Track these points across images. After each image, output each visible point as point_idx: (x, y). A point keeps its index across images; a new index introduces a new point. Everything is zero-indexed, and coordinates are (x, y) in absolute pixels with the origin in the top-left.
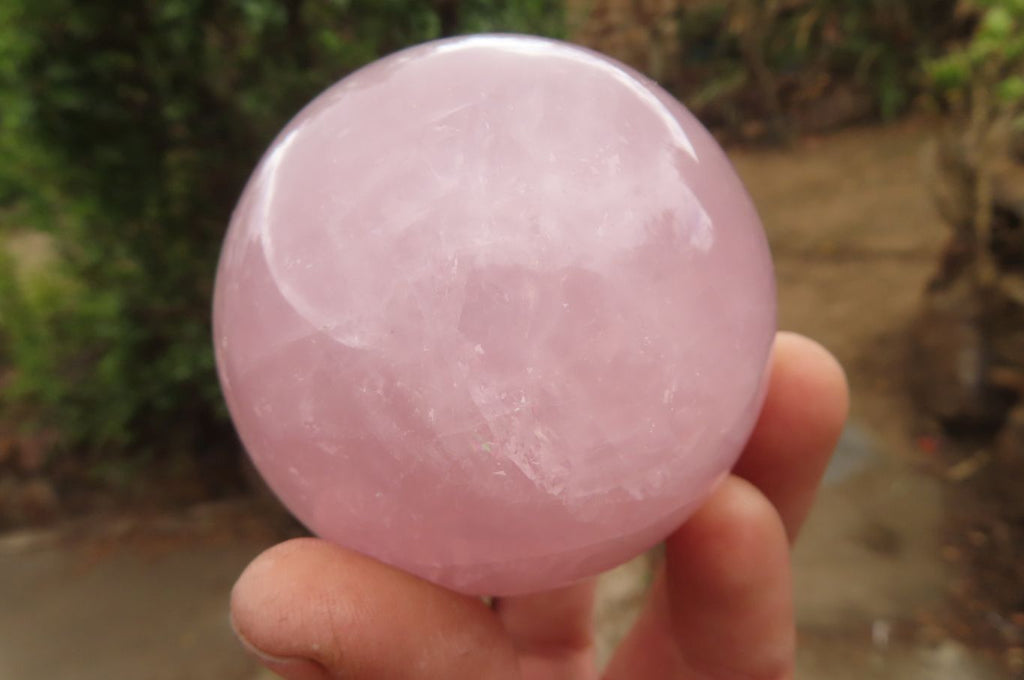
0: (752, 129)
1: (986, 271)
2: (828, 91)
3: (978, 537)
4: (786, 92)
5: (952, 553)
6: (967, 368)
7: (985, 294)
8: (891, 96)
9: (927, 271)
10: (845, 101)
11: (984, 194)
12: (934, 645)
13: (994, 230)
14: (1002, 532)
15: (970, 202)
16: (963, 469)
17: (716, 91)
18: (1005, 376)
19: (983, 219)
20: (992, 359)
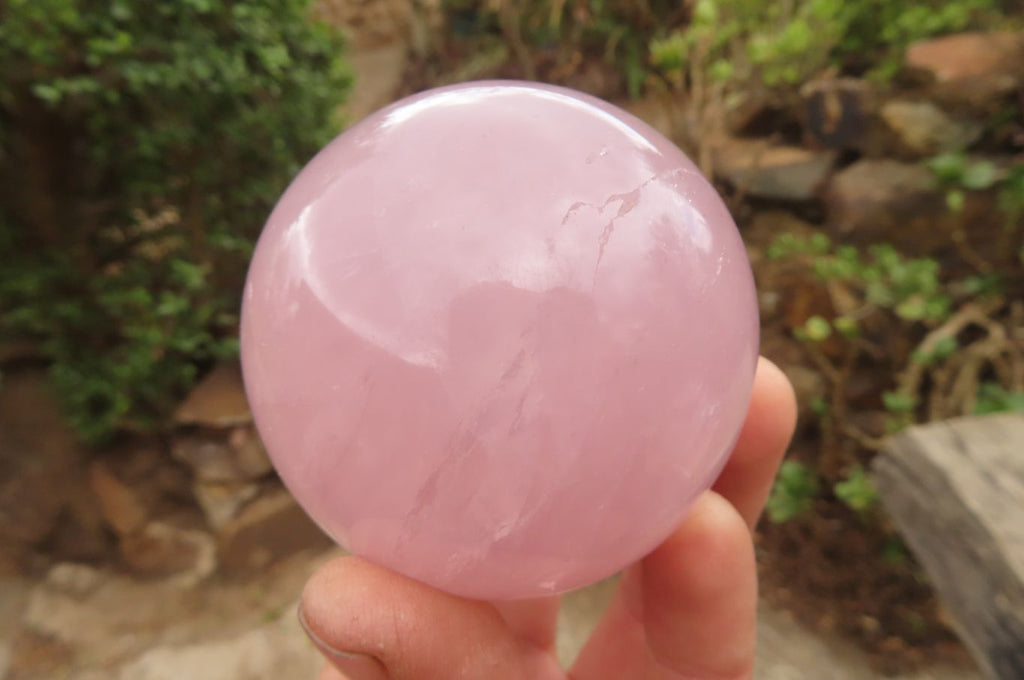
2: (582, 70)
4: (544, 68)
8: (635, 76)
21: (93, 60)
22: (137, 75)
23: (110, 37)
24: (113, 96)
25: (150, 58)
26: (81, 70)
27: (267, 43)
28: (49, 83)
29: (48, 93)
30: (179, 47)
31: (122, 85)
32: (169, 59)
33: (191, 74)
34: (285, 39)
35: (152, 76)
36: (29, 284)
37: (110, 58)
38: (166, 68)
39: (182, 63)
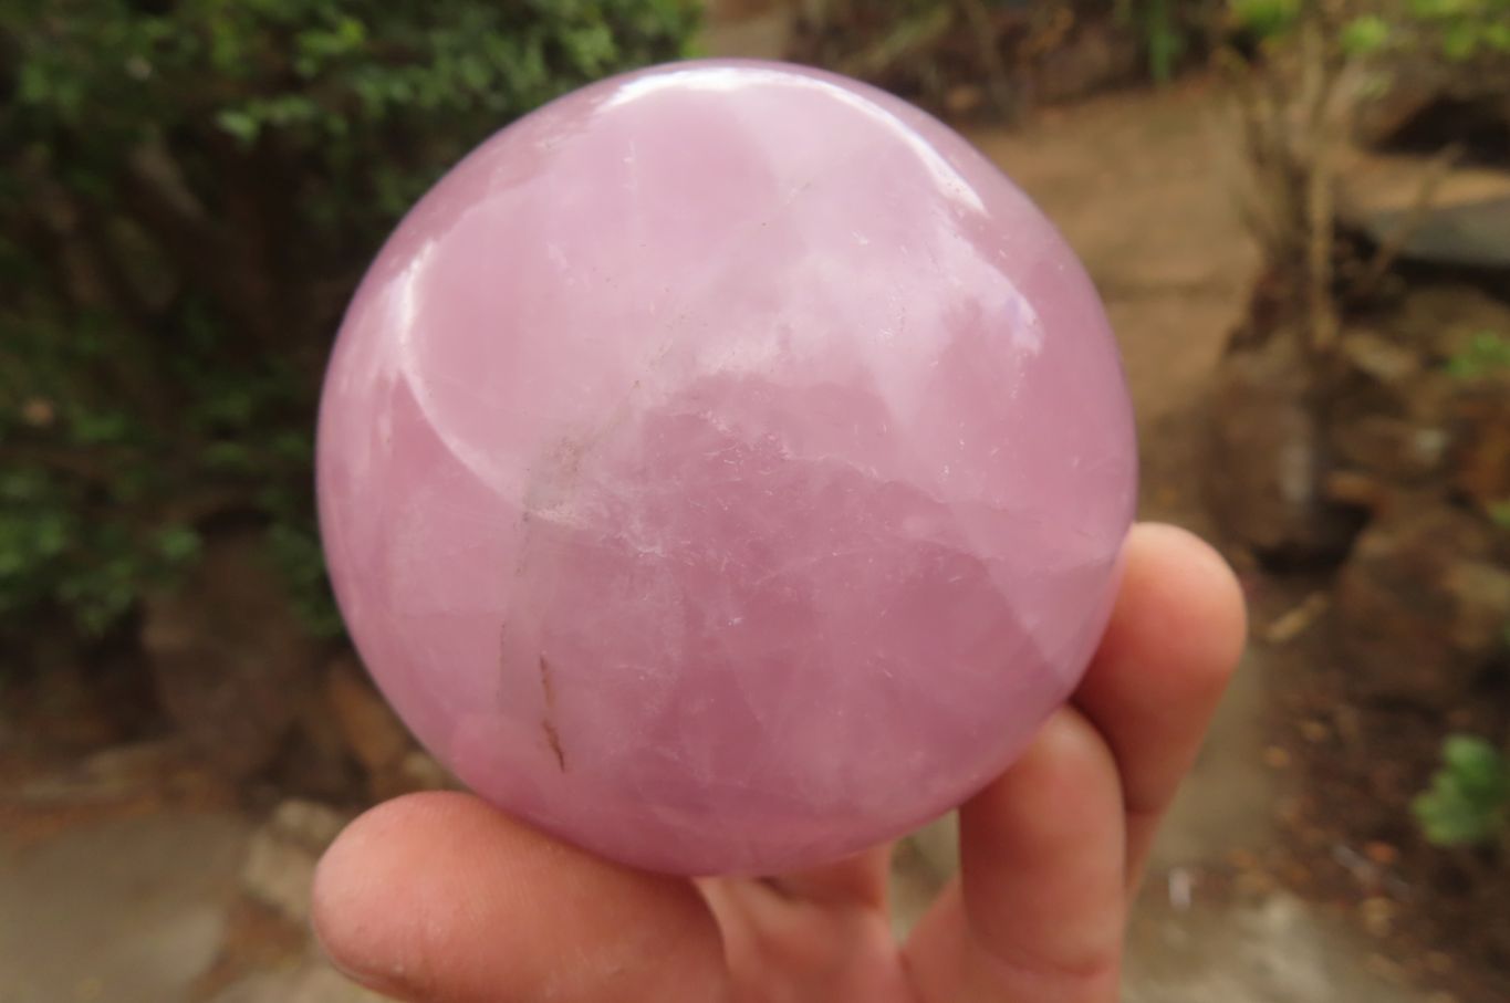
0: (962, 98)
1: (1324, 326)
2: (1072, 37)
3: (1314, 730)
4: (1010, 40)
5: (1278, 756)
6: (1294, 474)
7: (1321, 361)
8: (1165, 44)
9: (1230, 315)
10: (1096, 52)
11: (1320, 208)
12: (1258, 901)
13: (1337, 261)
14: (1349, 720)
15: (1300, 219)
16: (1290, 624)
17: (905, 39)
18: (1349, 485)
19: (1320, 249)
20: (1330, 459)
21: (306, 67)
22: (374, 88)
23: (330, 28)
24: (338, 125)
25: (396, 59)
26: (290, 84)
27: (580, 24)
28: (240, 107)
29: (239, 124)
30: (440, 39)
31: (352, 107)
32: (425, 59)
33: (459, 83)
34: (609, 15)
35: (399, 90)
36: (236, 406)
37: (332, 65)
38: (419, 74)
39: (444, 65)
